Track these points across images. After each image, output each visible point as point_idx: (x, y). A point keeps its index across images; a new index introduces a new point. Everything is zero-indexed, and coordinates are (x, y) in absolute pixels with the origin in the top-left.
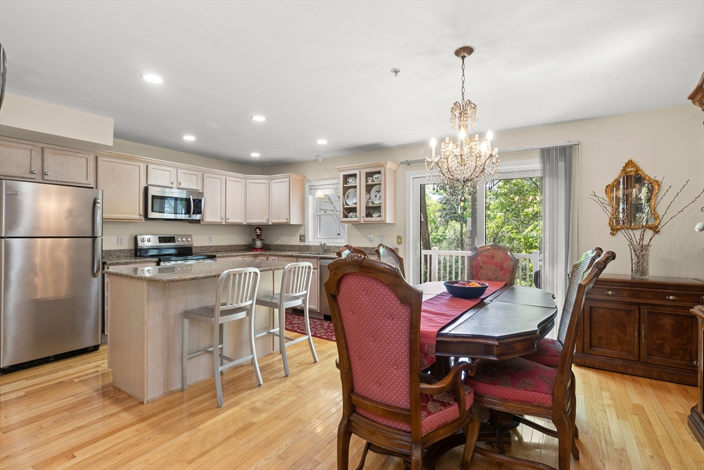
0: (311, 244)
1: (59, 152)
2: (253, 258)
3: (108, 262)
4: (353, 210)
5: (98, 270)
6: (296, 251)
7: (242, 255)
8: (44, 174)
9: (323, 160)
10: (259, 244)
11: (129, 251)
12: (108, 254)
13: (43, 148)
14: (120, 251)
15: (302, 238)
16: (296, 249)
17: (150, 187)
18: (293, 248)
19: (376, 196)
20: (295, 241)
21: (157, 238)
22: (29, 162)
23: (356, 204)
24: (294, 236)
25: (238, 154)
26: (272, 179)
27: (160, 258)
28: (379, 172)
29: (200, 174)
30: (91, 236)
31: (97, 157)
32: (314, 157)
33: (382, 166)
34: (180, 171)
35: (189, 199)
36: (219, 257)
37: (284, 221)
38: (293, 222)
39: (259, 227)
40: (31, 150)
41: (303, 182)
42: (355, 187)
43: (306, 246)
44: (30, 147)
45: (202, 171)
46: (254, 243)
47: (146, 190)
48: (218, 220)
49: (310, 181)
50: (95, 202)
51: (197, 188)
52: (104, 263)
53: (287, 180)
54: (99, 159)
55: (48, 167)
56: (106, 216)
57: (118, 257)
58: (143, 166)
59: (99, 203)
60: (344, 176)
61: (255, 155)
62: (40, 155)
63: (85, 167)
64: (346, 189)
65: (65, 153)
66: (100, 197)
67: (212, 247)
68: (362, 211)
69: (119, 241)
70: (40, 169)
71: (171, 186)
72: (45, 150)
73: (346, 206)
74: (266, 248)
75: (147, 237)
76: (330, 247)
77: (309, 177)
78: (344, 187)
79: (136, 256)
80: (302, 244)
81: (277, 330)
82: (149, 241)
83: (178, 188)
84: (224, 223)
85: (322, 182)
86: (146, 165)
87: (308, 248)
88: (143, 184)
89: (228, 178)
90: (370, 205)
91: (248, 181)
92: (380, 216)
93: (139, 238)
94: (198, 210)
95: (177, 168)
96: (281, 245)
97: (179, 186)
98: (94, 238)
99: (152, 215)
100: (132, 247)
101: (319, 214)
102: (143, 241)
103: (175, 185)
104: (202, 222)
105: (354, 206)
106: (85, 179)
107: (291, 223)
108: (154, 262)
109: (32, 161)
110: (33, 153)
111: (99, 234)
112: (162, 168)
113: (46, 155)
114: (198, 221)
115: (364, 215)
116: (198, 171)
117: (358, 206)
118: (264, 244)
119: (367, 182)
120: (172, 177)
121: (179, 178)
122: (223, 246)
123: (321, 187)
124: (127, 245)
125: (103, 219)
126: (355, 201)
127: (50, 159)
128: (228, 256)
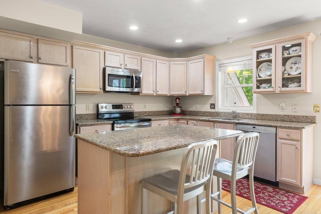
0: (220, 111)
1: (48, 42)
2: (176, 121)
3: (80, 124)
4: (268, 81)
5: (73, 130)
6: (207, 116)
7: (169, 119)
8: (39, 58)
9: (233, 41)
10: (178, 110)
11: (94, 115)
12: (80, 117)
13: (37, 40)
14: (88, 115)
15: (213, 106)
16: (208, 114)
17: (107, 68)
18: (204, 114)
19: (291, 68)
20: (206, 108)
21: (111, 105)
22: (29, 49)
23: (270, 76)
24: (205, 104)
25: (165, 41)
26: (188, 61)
27: (114, 121)
28: (299, 45)
29: (139, 58)
30: (68, 104)
31: (72, 46)
32: (224, 40)
33: (303, 38)
34: (126, 56)
35: (132, 77)
36: (153, 120)
37: (200, 92)
38: (206, 93)
39: (178, 98)
40: (30, 41)
41: (214, 62)
42: (270, 61)
43: (216, 112)
44: (30, 39)
45: (140, 56)
46: (175, 110)
47: (104, 70)
48: (151, 92)
49: (220, 60)
50: (70, 78)
51: (137, 69)
52: (77, 125)
53: (202, 60)
54: (74, 47)
55: (41, 53)
56: (78, 89)
57: (87, 119)
58: (102, 52)
59: (73, 79)
60: (257, 52)
61: (179, 42)
62: (36, 44)
63: (65, 53)
64: (259, 64)
65: (51, 43)
66: (74, 75)
67: (146, 112)
68: (277, 82)
69: (87, 108)
70: (36, 55)
71: (120, 67)
72: (39, 41)
73: (259, 79)
74: (183, 113)
75: (104, 105)
76: (239, 113)
77: (219, 57)
78: (257, 62)
79: (98, 118)
80: (213, 110)
81: (215, 195)
82: (105, 108)
83: (125, 69)
84: (155, 95)
85: (233, 60)
86: (104, 51)
87: (218, 114)
88: (102, 66)
89: (158, 61)
90: (286, 76)
91: (171, 63)
92: (300, 86)
93: (100, 105)
94: (138, 85)
95: (124, 54)
96: (194, 111)
97: (125, 67)
98: (70, 105)
99: (108, 88)
100: (95, 112)
101: (226, 86)
102: (102, 108)
103: (123, 67)
104: (140, 94)
105: (269, 78)
106: (65, 62)
107: (206, 94)
108: (110, 124)
109: (31, 49)
110: (32, 43)
111: (74, 103)
112: (115, 53)
113: (39, 45)
114: (138, 93)
115: (281, 85)
116: (138, 56)
117: (273, 78)
118: (182, 111)
119: (283, 55)
120: (121, 60)
121: (125, 61)
122: (153, 112)
123: (232, 64)
124: (91, 111)
125: (76, 91)
126: (269, 73)
127: (42, 47)
128: (160, 120)
